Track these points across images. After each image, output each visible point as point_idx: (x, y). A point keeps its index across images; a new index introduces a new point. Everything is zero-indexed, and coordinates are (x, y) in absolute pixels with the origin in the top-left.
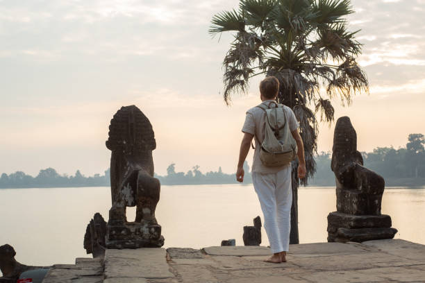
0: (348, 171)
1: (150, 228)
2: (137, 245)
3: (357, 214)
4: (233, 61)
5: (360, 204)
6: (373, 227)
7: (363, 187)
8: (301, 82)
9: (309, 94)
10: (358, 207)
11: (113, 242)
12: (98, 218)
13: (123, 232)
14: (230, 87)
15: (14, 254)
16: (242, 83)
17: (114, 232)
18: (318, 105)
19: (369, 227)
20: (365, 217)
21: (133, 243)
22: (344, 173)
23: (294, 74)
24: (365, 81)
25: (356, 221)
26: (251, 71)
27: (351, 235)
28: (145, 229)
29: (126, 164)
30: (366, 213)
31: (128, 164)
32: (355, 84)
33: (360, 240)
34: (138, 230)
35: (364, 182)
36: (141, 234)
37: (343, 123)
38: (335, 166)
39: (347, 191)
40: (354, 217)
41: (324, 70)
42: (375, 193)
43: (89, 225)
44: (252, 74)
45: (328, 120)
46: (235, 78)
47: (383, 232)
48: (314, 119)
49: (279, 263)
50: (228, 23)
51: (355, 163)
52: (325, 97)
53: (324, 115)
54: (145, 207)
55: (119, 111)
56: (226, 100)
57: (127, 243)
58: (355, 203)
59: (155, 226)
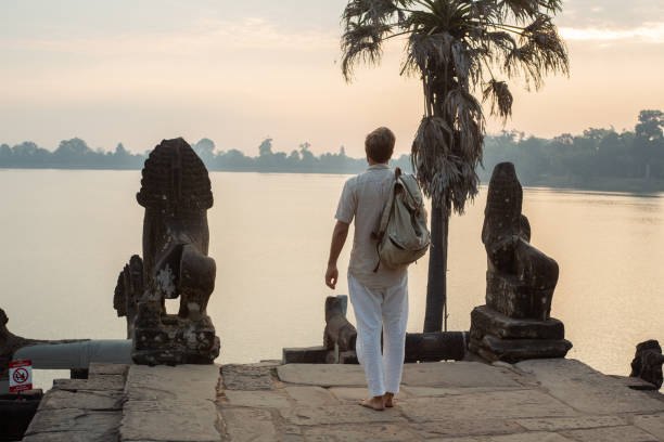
0: (505, 249)
1: (198, 334)
2: (178, 359)
3: (514, 316)
4: (358, 13)
5: (518, 302)
6: (536, 338)
7: (526, 277)
8: (462, 56)
9: (473, 74)
10: (515, 308)
11: (141, 353)
12: (136, 263)
13: (157, 338)
14: (352, 53)
15: (6, 320)
16: (372, 47)
17: (144, 338)
18: (489, 89)
19: (530, 338)
20: (524, 323)
21: (170, 355)
22: (500, 251)
23: (453, 43)
24: (563, 56)
25: (512, 328)
26: (387, 28)
27: (501, 350)
28: (190, 335)
29: (165, 230)
30: (528, 316)
31: (169, 231)
32: (548, 58)
33: (513, 359)
34: (180, 336)
35: (527, 269)
36: (185, 341)
37: (503, 173)
38: (487, 238)
39: (502, 279)
40: (508, 322)
41: (499, 38)
42: (542, 288)
43: (122, 273)
44: (389, 34)
45: (502, 114)
46: (362, 39)
47: (550, 348)
48: (480, 112)
49: (381, 410)
51: (516, 238)
52: (501, 77)
53: (497, 106)
54: (192, 301)
55: (158, 147)
56: (345, 73)
57: (163, 355)
58: (512, 300)
59: (206, 329)
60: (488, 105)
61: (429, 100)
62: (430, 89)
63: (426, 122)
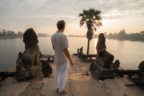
0: (101, 52)
1: (28, 73)
4: (81, 21)
6: (108, 73)
8: (92, 25)
13: (19, 74)
14: (81, 25)
16: (83, 25)
20: (106, 70)
23: (91, 23)
25: (103, 71)
26: (84, 23)
32: (100, 25)
34: (24, 74)
36: (26, 75)
39: (100, 58)
41: (95, 23)
42: (110, 62)
46: (82, 24)
47: (112, 76)
50: (81, 15)
51: (104, 49)
52: (95, 27)
56: (80, 27)
57: (21, 78)
58: (103, 64)
59: (30, 72)
60: (94, 30)
61: (88, 30)
62: (88, 29)
63: (88, 32)
